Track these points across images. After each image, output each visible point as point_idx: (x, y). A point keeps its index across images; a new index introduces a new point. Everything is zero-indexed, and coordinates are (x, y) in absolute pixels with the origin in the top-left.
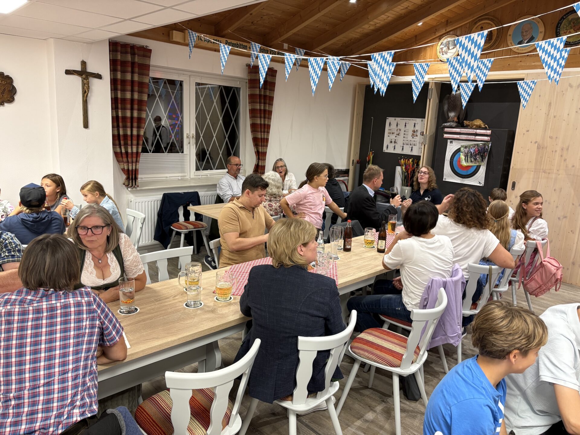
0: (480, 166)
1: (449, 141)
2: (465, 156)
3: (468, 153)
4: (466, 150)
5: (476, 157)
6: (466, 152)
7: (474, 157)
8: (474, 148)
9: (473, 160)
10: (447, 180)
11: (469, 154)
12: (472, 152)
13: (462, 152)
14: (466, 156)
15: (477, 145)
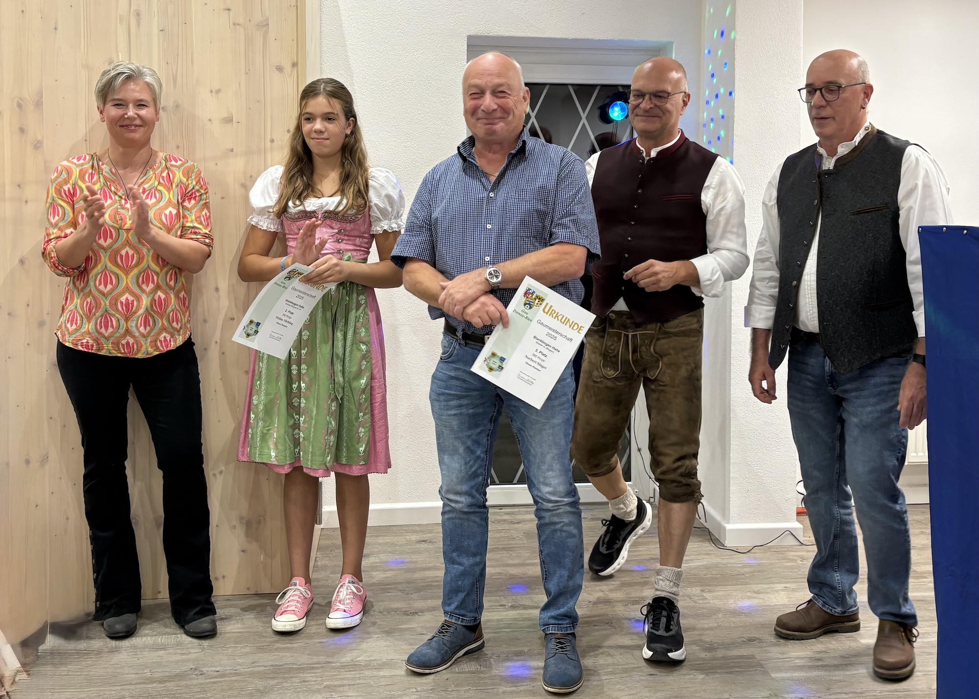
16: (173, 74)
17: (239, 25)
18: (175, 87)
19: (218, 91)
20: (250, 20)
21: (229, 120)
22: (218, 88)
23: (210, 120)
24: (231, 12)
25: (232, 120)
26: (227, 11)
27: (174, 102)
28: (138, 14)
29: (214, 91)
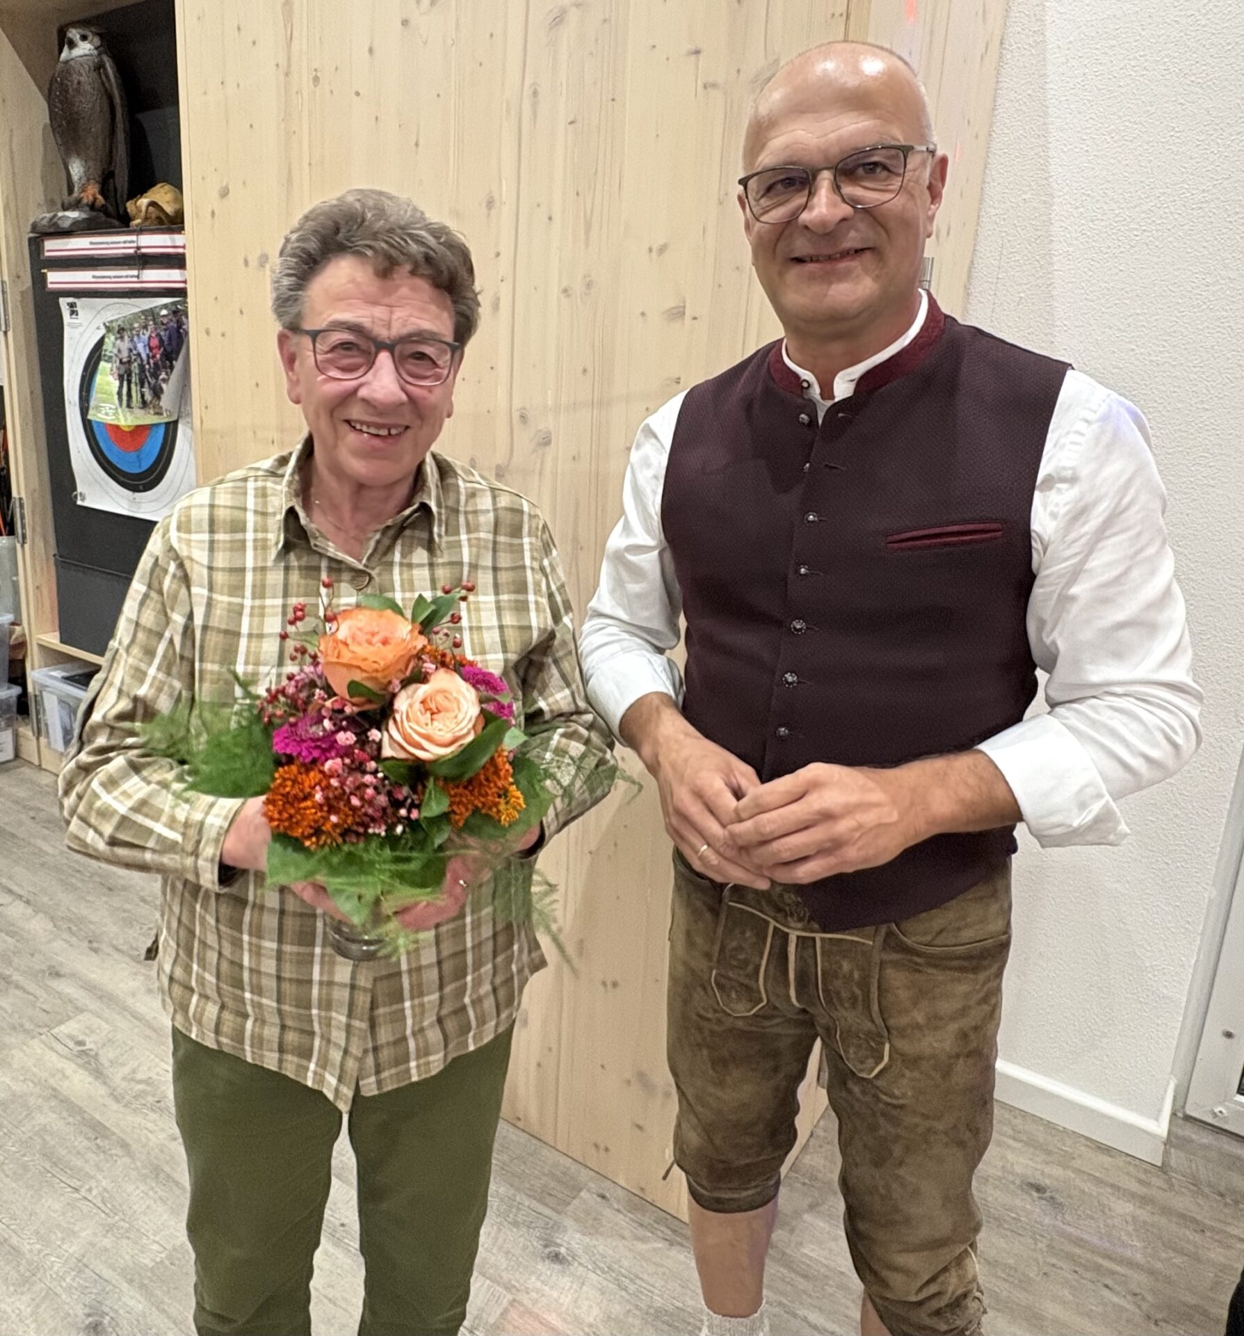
0: (176, 423)
1: (64, 302)
2: (121, 378)
3: (129, 362)
4: (125, 345)
5: (157, 378)
6: (125, 354)
7: (153, 381)
8: (147, 334)
9: (148, 397)
10: (87, 504)
11: (135, 367)
12: (144, 356)
13: (109, 360)
14: (124, 377)
15: (151, 314)
16: (585, 216)
17: (714, 85)
18: (587, 245)
19: (663, 249)
20: (738, 71)
21: (678, 313)
22: (661, 242)
23: (643, 314)
24: (701, 56)
25: (684, 314)
26: (693, 57)
27: (585, 277)
28: (535, 93)
29: (655, 248)
